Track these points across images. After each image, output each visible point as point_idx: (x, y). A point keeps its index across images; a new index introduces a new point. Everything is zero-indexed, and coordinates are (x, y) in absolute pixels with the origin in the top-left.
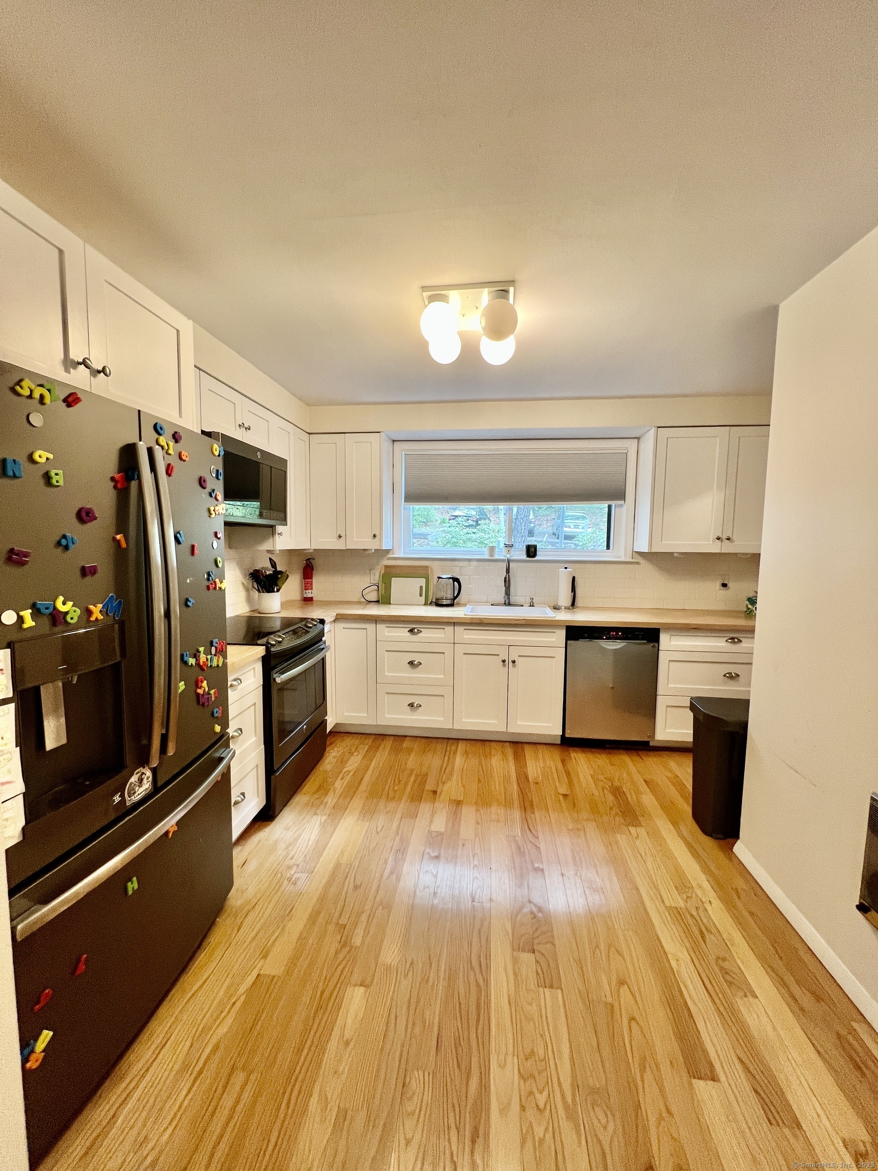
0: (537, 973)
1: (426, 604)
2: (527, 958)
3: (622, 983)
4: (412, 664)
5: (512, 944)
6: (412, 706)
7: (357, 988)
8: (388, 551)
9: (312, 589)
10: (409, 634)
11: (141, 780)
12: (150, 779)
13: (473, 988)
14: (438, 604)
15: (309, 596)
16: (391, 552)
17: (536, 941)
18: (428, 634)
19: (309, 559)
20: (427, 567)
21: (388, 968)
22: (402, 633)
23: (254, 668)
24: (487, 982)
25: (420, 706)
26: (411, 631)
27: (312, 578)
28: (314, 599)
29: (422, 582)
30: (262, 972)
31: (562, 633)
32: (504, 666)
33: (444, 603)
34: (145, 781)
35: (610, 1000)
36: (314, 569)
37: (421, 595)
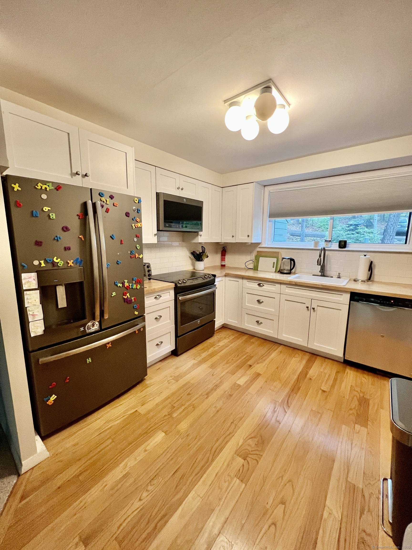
0: (239, 470)
1: (275, 272)
2: (240, 461)
3: (283, 502)
4: (259, 301)
5: (237, 451)
6: (258, 322)
7: (163, 432)
8: (259, 244)
9: (225, 261)
10: (258, 286)
11: (93, 325)
12: (98, 325)
13: (205, 459)
14: (281, 272)
15: (223, 264)
16: (261, 244)
17: (250, 456)
18: (267, 287)
19: (224, 247)
20: (279, 252)
21: (179, 432)
22: (254, 285)
23: (169, 292)
24: (213, 460)
25: (262, 323)
26: (259, 285)
27: (225, 256)
28: (226, 266)
29: (275, 260)
30: (138, 410)
31: (348, 296)
32: (308, 310)
33: (285, 272)
34: (95, 325)
35: (268, 506)
36: (227, 251)
37: (273, 267)
